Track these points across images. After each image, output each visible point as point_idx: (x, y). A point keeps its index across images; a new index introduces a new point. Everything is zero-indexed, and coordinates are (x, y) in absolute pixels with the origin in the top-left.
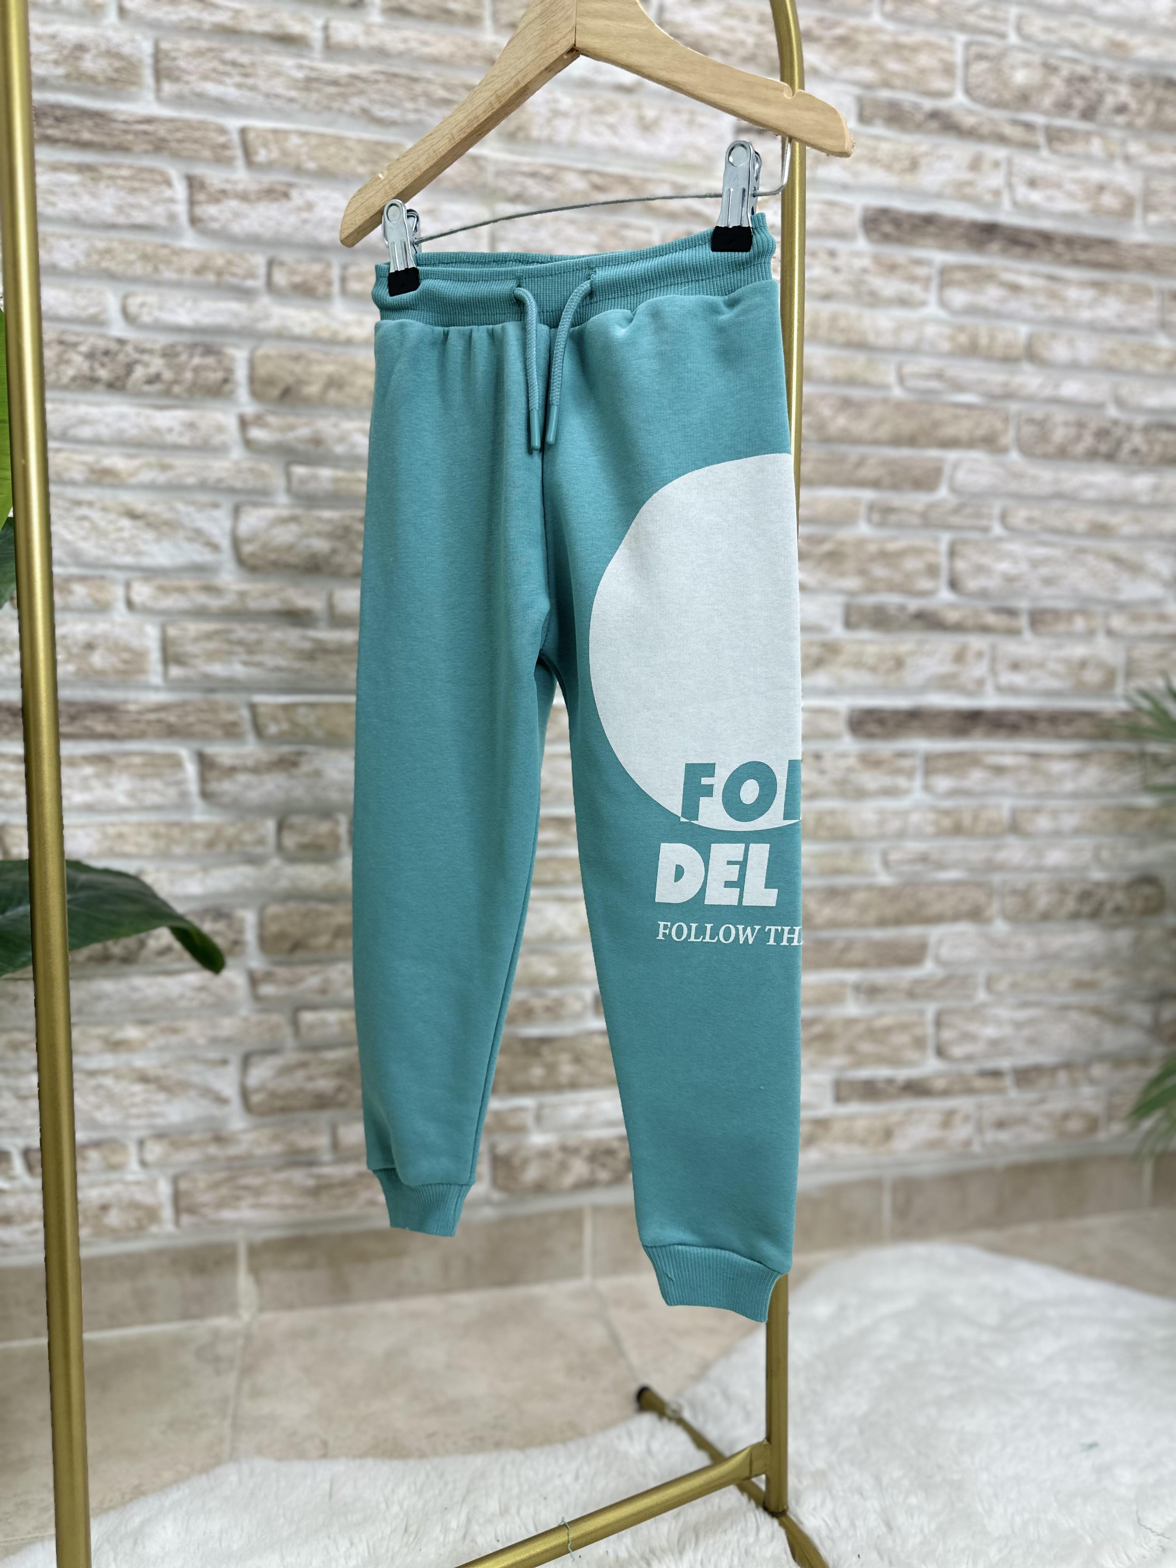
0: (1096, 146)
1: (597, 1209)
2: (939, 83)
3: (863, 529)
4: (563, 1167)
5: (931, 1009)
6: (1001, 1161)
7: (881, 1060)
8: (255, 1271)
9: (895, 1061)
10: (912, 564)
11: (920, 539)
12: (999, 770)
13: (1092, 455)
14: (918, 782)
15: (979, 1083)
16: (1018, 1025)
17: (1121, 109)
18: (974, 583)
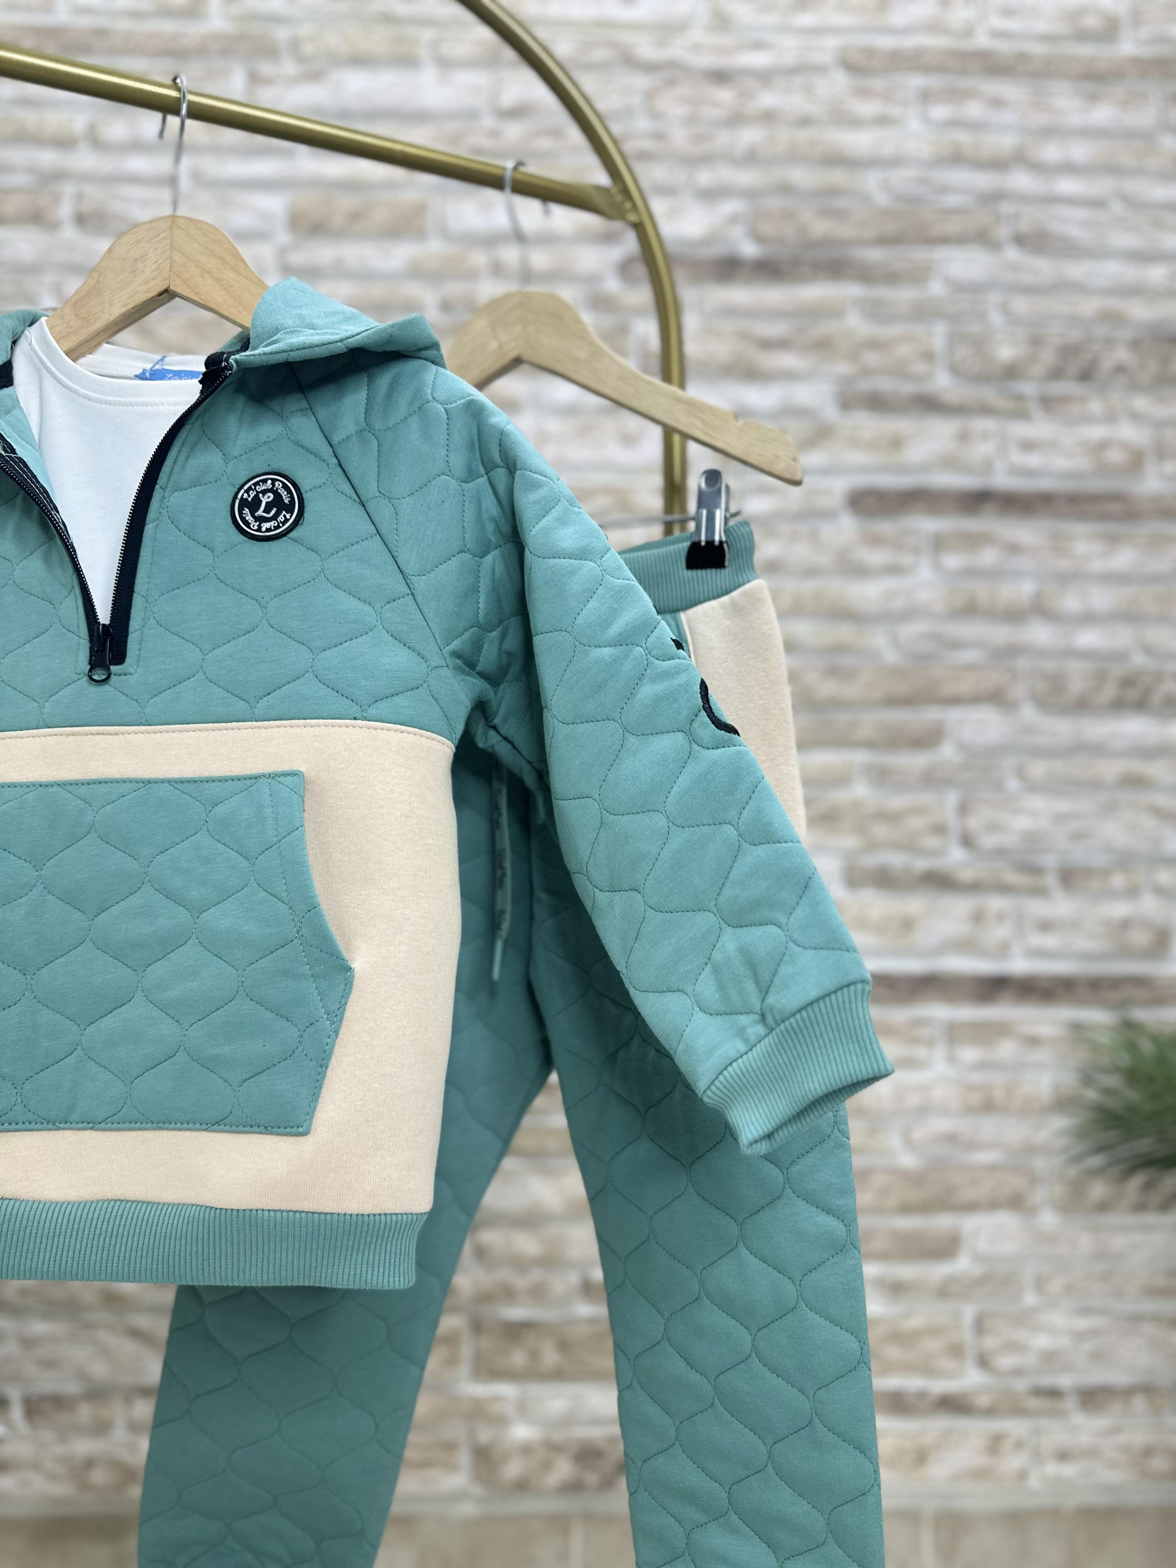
0: (1096, 406)
1: (587, 1517)
2: (919, 368)
3: (861, 790)
4: (547, 1466)
5: (969, 1312)
6: (1071, 1502)
7: (909, 1368)
9: (928, 1370)
10: (915, 823)
11: (926, 798)
12: (1033, 1042)
13: (1118, 706)
14: (939, 1053)
15: (1033, 1403)
16: (1079, 1336)
17: (1120, 369)
18: (989, 841)
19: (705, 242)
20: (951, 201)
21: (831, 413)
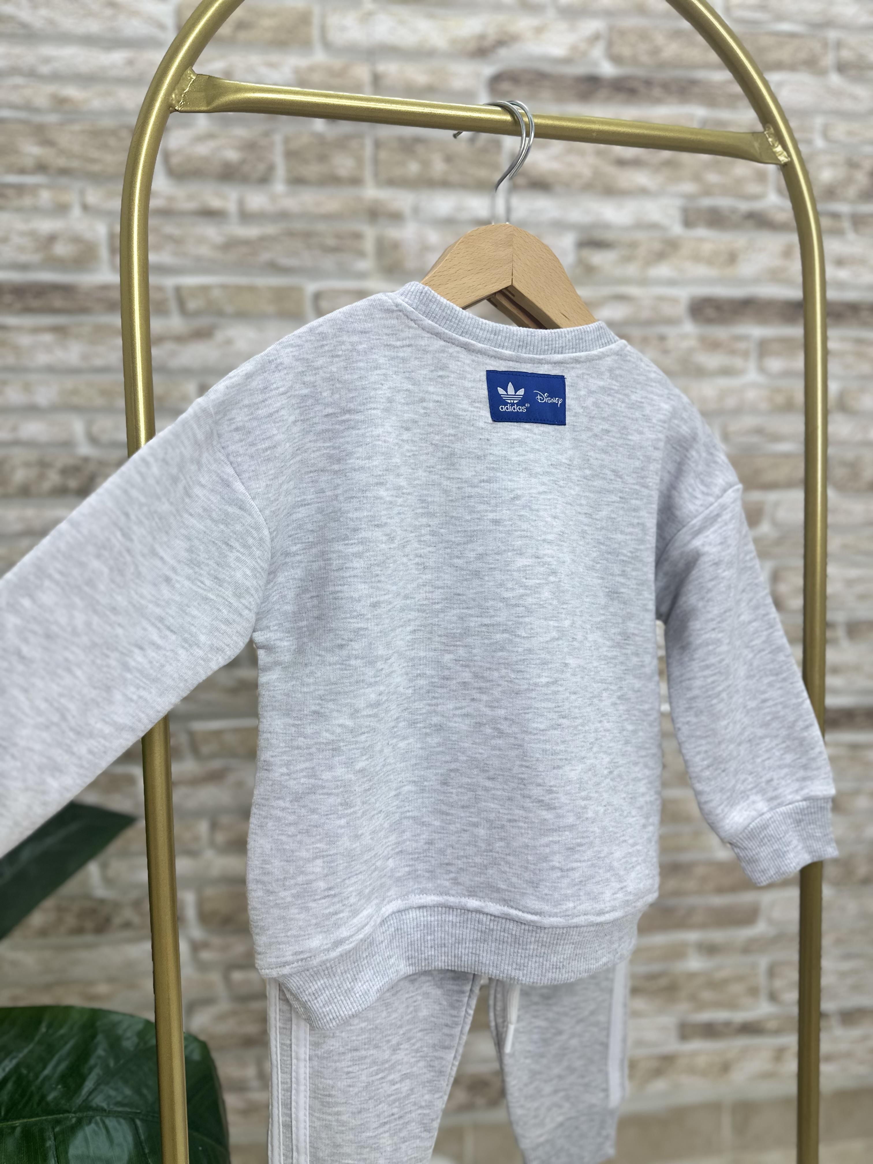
1: (476, 1127)
5: (763, 962)
9: (731, 1005)
19: (567, 61)
20: (786, 27)
21: (677, 229)
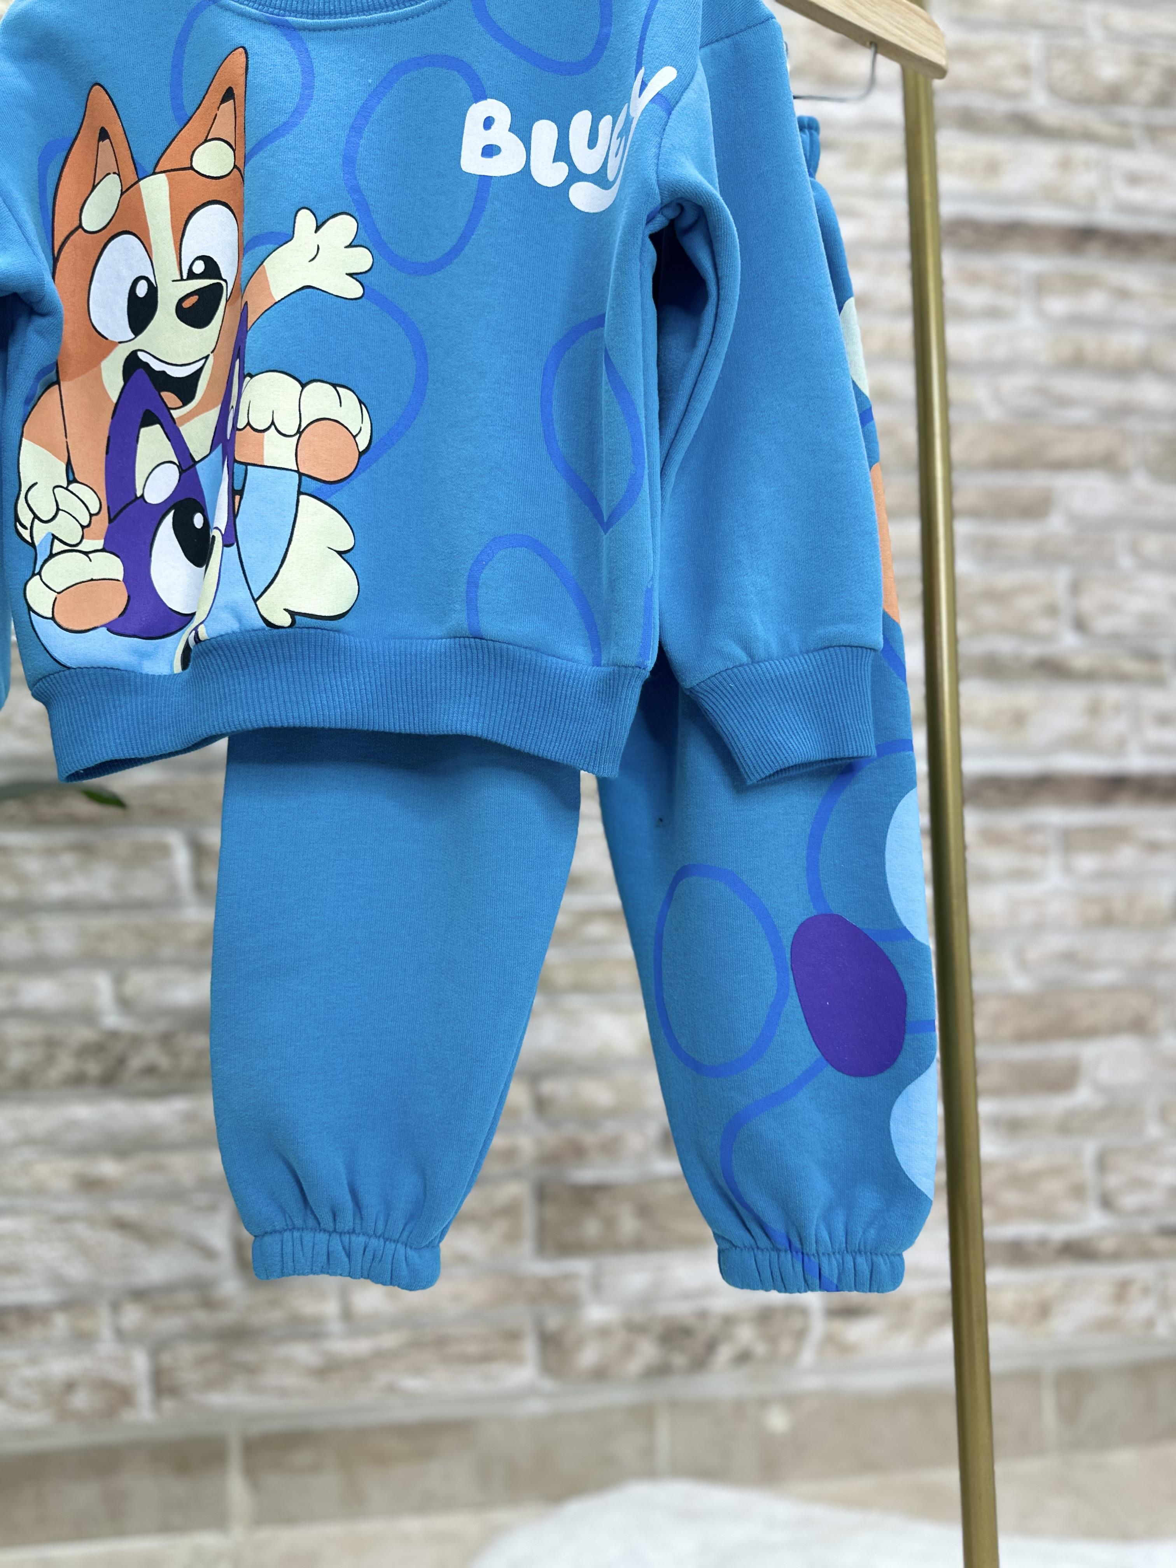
1: (674, 1405)
2: (1015, 83)
4: (628, 1350)
5: (1090, 1149)
7: (1027, 1213)
8: (251, 1472)
10: (1025, 604)
11: (1034, 575)
14: (1054, 863)
15: (1160, 1244)
18: (1104, 624)
